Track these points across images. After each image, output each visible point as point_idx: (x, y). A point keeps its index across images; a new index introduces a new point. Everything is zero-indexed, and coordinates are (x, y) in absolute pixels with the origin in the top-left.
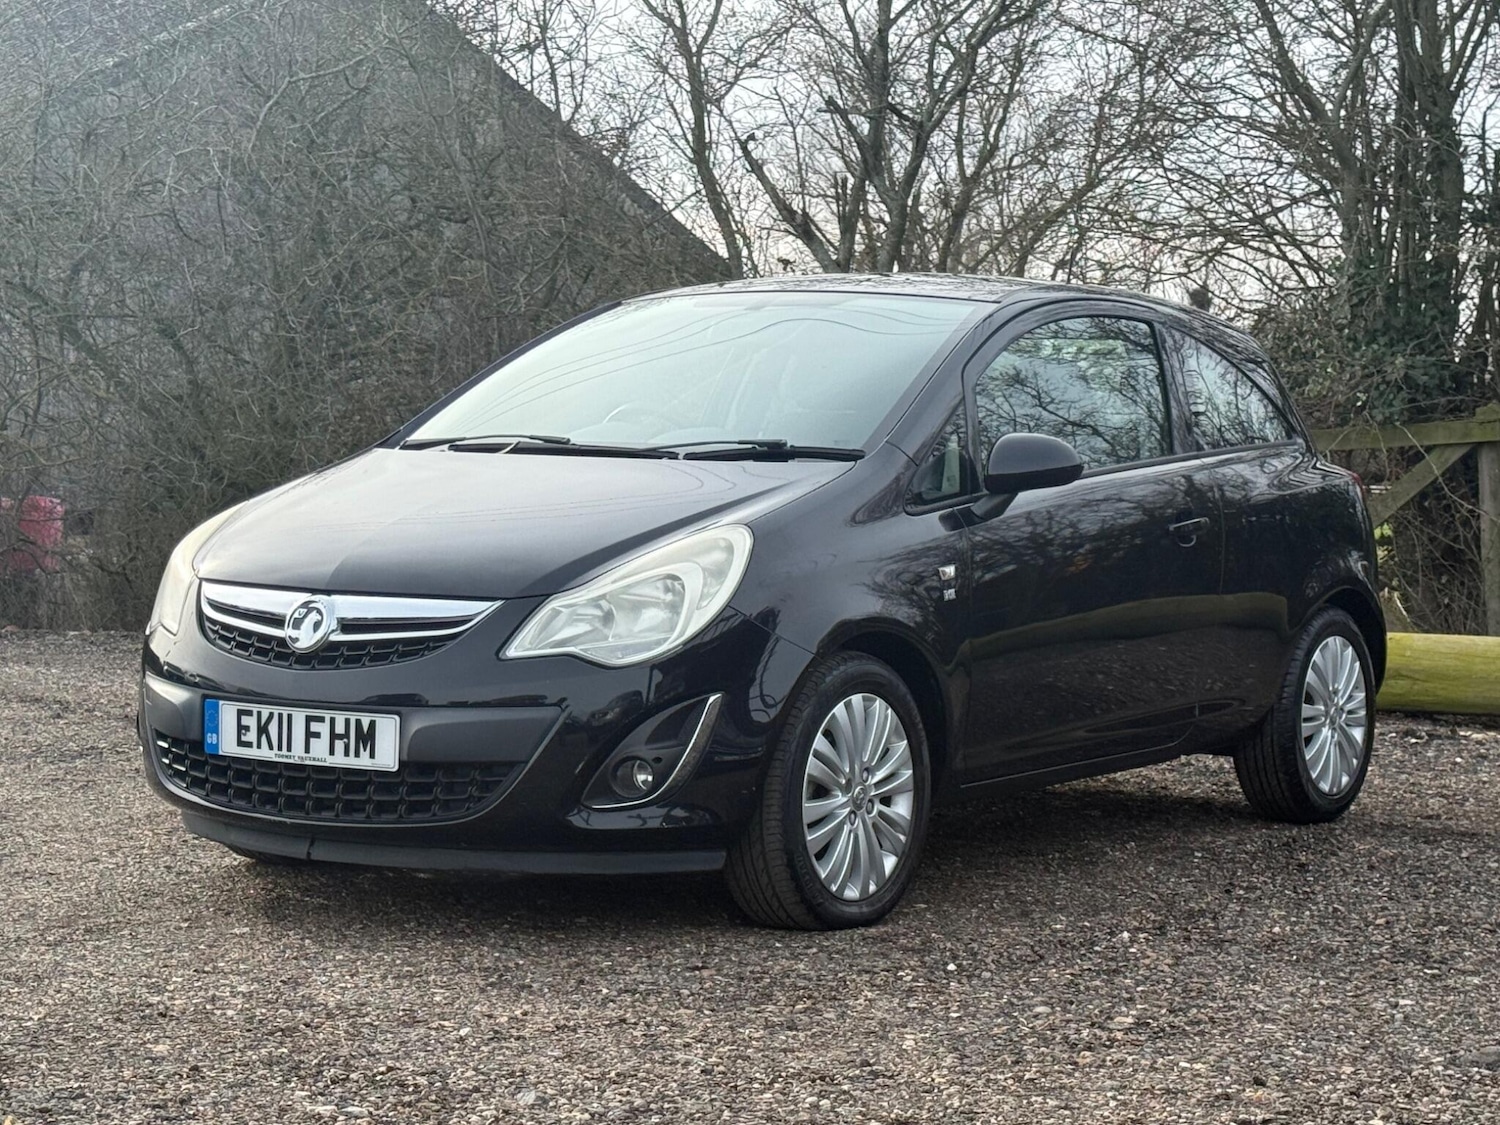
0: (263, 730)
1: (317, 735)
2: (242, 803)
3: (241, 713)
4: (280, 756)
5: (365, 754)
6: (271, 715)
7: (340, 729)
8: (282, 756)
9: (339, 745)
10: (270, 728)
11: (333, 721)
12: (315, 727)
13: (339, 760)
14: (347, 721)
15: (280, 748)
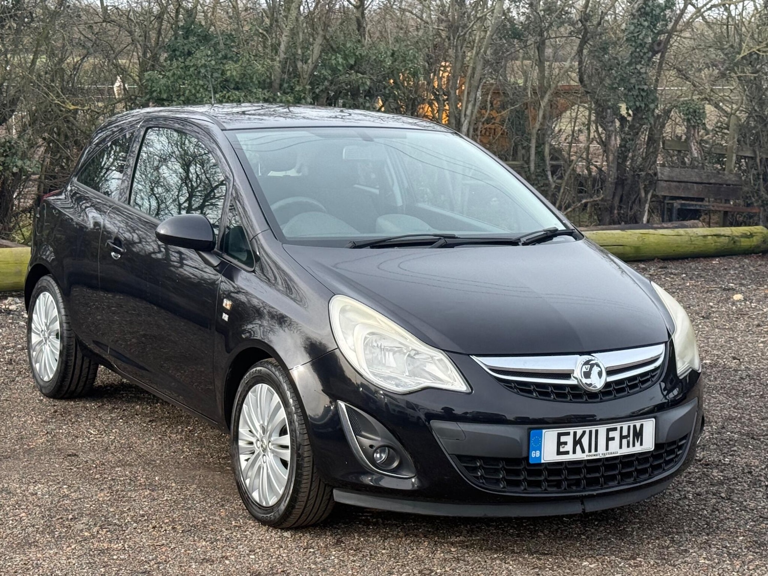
0: (577, 442)
1: (613, 439)
2: (555, 489)
3: (559, 435)
4: (589, 456)
5: (637, 444)
6: (584, 433)
7: (625, 433)
8: (591, 456)
9: (625, 441)
10: (582, 440)
11: (621, 428)
12: (611, 434)
13: (625, 451)
14: (629, 427)
15: (590, 451)
